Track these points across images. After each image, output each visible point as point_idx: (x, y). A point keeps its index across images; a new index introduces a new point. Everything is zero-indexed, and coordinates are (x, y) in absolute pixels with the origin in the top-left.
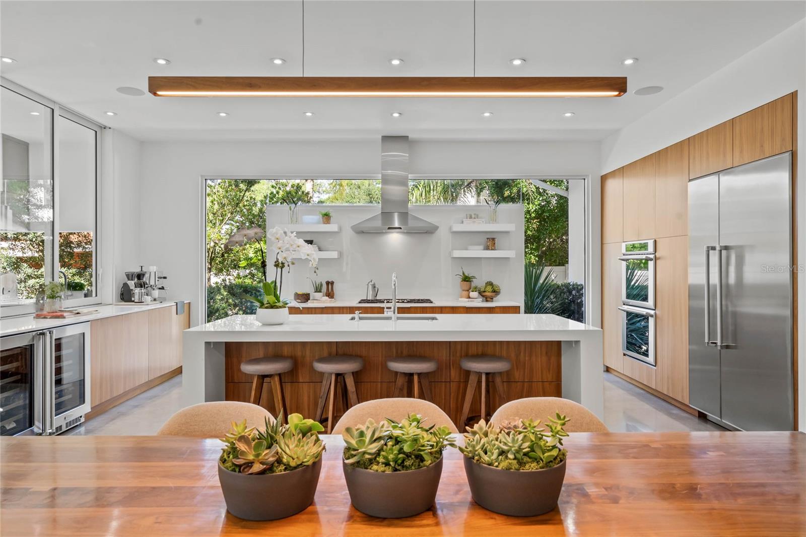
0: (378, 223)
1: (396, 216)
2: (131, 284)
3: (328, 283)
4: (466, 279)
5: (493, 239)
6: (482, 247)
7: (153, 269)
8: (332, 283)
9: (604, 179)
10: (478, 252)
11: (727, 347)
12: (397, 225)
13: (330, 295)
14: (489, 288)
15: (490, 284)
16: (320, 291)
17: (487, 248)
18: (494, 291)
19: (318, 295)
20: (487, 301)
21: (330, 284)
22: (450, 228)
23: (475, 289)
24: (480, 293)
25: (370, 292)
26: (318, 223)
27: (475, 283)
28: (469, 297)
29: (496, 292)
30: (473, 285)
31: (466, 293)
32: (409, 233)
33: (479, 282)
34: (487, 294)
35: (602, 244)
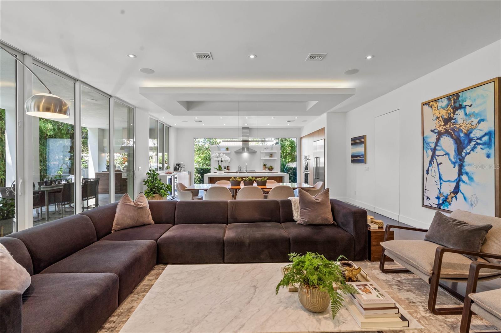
0: (241, 151)
1: (246, 149)
2: (178, 167)
3: (228, 166)
4: (265, 165)
5: (272, 155)
6: (269, 157)
7: (182, 163)
8: (229, 166)
9: (301, 138)
10: (268, 158)
11: (318, 178)
12: (246, 151)
13: (228, 169)
14: (271, 168)
15: (271, 166)
16: (226, 169)
17: (270, 157)
18: (272, 168)
19: (225, 170)
20: (270, 171)
21: (228, 167)
22: (260, 152)
23: (267, 168)
24: (268, 169)
25: (239, 169)
26: (225, 150)
27: (267, 166)
28: (265, 170)
29: (272, 169)
30: (266, 167)
31: (264, 169)
32: (250, 153)
33: (268, 166)
34: (270, 169)
35: (301, 156)
